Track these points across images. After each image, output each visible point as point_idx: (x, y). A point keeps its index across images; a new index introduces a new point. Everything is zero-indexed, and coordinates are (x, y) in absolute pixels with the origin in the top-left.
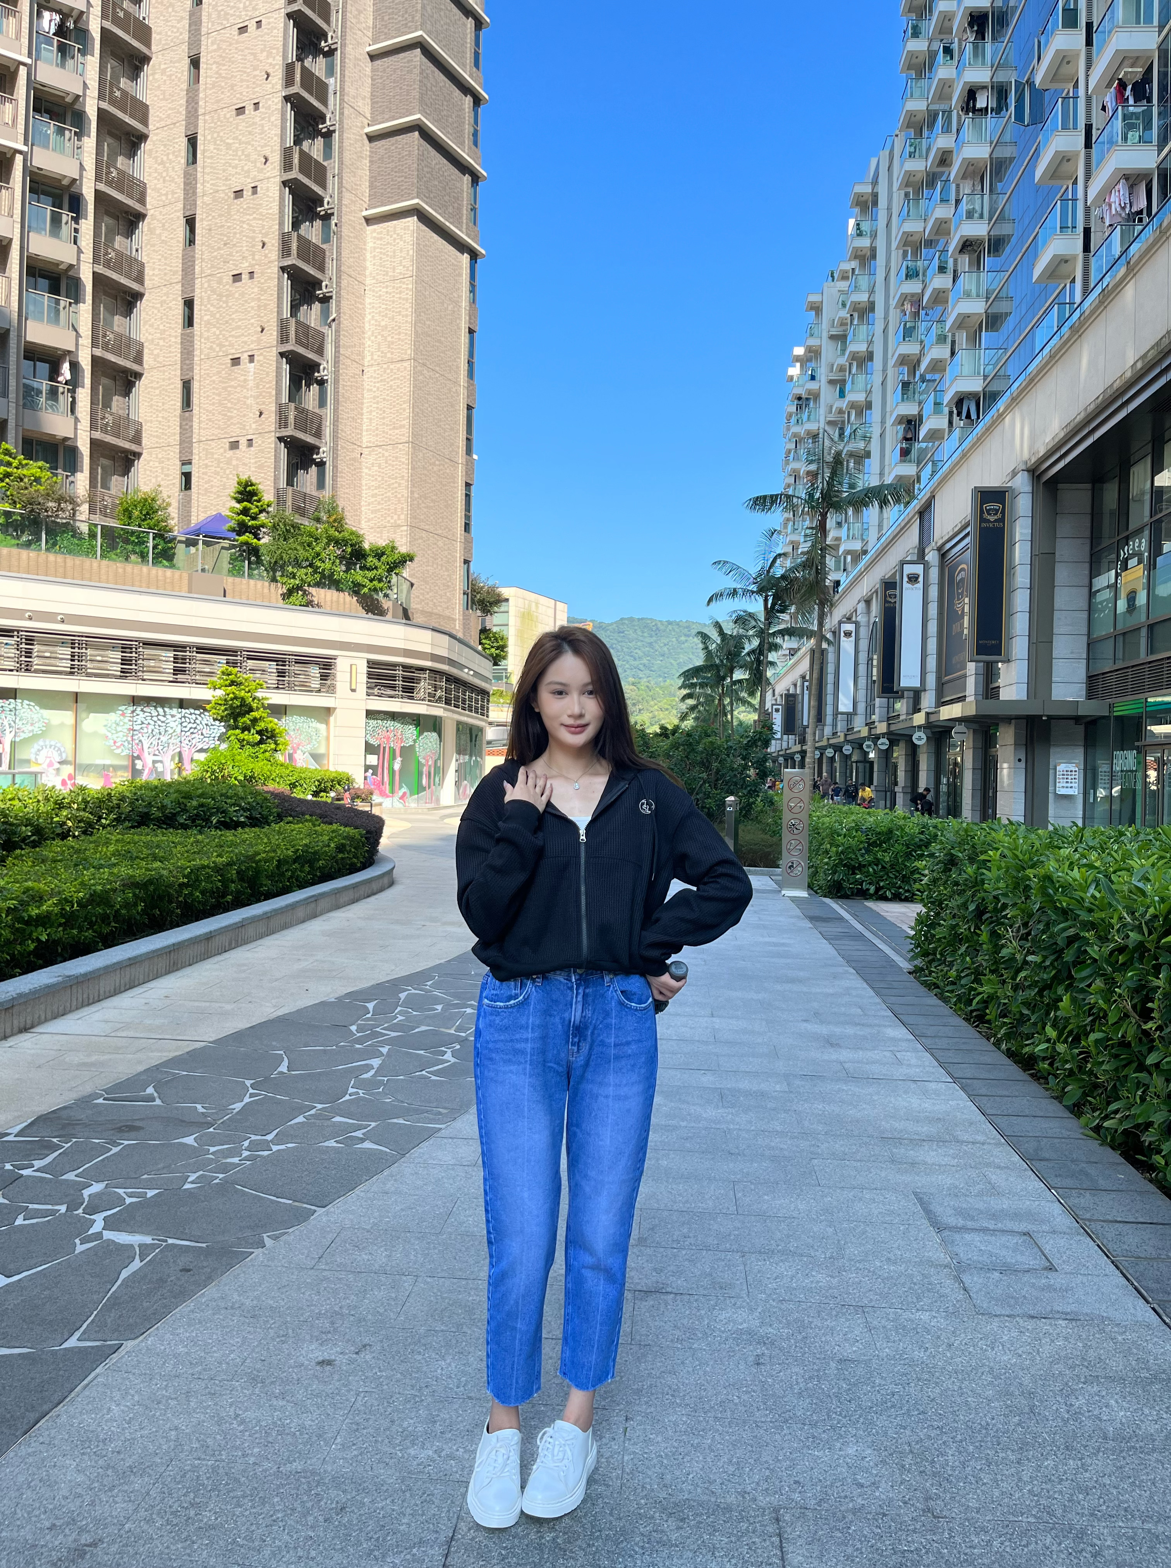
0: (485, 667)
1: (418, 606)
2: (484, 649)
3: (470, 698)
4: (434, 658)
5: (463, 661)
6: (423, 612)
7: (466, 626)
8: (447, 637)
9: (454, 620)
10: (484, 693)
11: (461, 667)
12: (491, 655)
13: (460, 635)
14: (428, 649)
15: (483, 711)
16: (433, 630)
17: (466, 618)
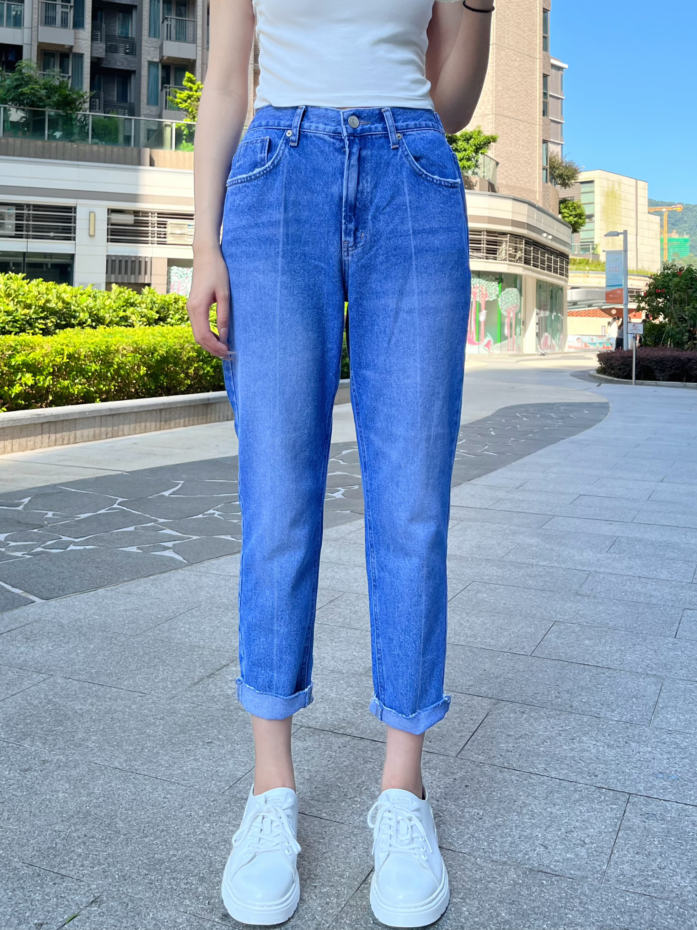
0: (564, 232)
1: (504, 181)
2: (564, 217)
3: (549, 260)
4: (515, 223)
5: (542, 227)
6: (507, 186)
7: (545, 196)
8: (527, 205)
9: (535, 192)
10: (564, 256)
11: (540, 232)
12: (570, 222)
13: (540, 205)
14: (509, 216)
15: (563, 272)
16: (514, 199)
17: (545, 191)
